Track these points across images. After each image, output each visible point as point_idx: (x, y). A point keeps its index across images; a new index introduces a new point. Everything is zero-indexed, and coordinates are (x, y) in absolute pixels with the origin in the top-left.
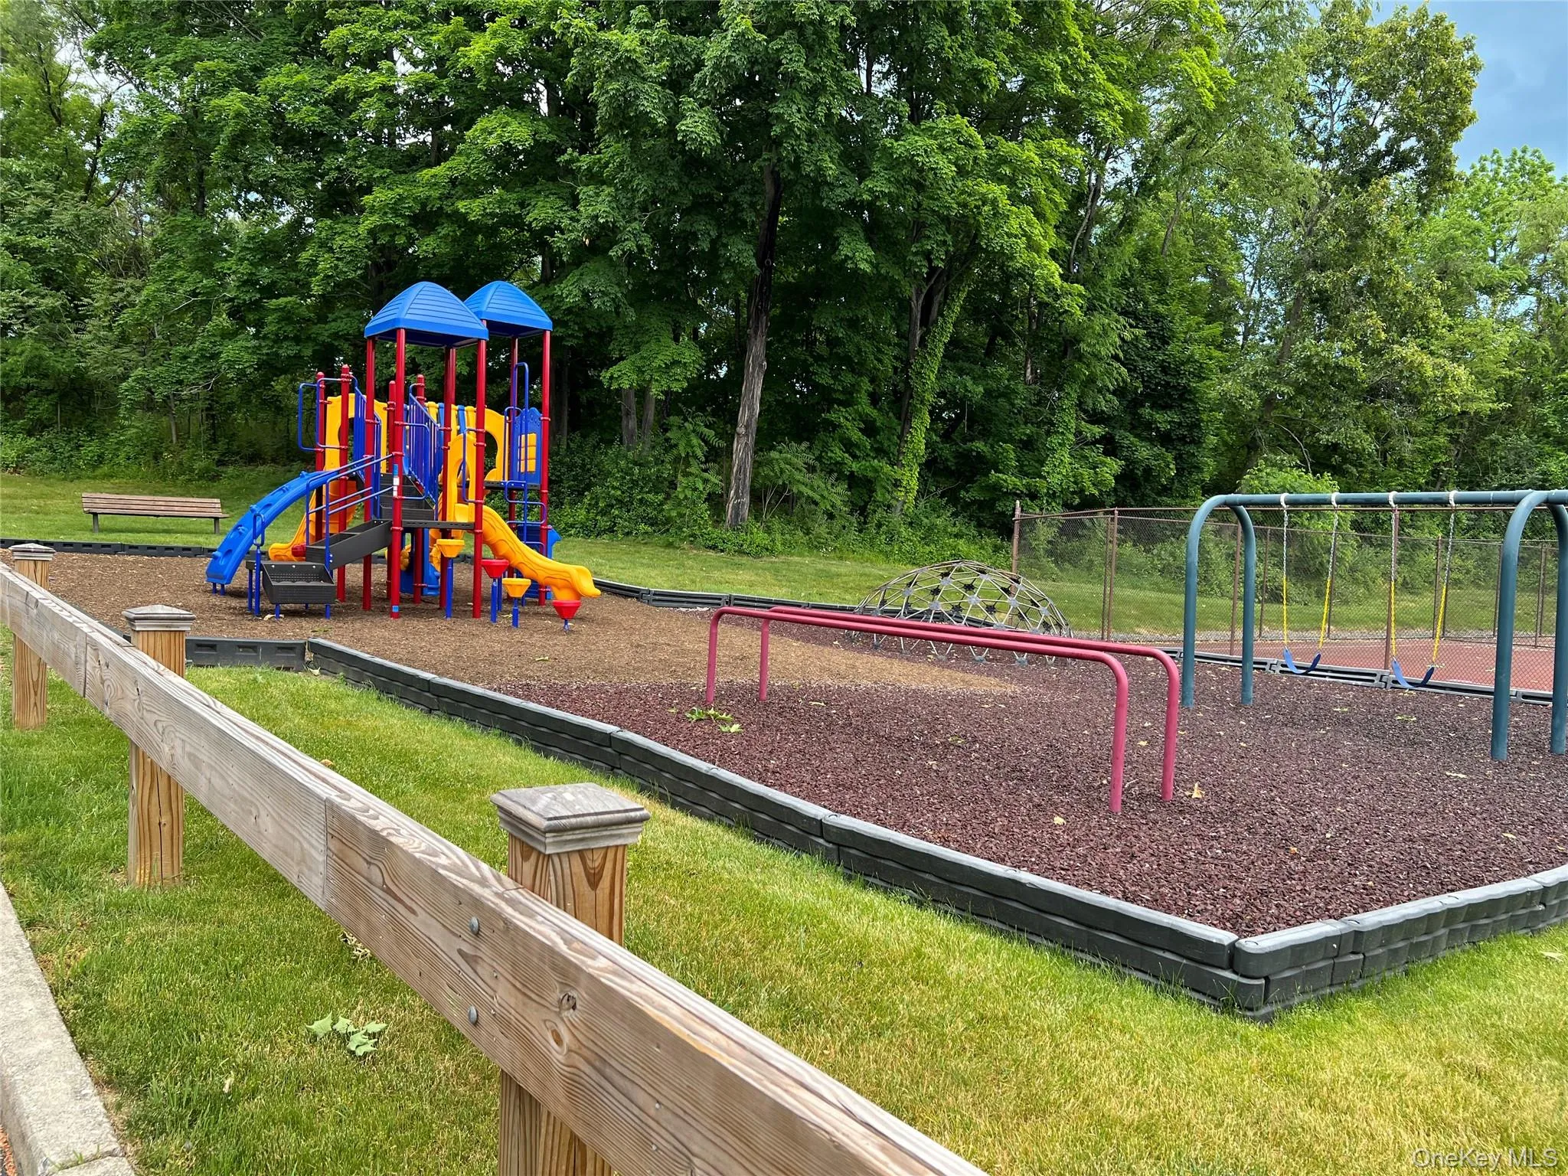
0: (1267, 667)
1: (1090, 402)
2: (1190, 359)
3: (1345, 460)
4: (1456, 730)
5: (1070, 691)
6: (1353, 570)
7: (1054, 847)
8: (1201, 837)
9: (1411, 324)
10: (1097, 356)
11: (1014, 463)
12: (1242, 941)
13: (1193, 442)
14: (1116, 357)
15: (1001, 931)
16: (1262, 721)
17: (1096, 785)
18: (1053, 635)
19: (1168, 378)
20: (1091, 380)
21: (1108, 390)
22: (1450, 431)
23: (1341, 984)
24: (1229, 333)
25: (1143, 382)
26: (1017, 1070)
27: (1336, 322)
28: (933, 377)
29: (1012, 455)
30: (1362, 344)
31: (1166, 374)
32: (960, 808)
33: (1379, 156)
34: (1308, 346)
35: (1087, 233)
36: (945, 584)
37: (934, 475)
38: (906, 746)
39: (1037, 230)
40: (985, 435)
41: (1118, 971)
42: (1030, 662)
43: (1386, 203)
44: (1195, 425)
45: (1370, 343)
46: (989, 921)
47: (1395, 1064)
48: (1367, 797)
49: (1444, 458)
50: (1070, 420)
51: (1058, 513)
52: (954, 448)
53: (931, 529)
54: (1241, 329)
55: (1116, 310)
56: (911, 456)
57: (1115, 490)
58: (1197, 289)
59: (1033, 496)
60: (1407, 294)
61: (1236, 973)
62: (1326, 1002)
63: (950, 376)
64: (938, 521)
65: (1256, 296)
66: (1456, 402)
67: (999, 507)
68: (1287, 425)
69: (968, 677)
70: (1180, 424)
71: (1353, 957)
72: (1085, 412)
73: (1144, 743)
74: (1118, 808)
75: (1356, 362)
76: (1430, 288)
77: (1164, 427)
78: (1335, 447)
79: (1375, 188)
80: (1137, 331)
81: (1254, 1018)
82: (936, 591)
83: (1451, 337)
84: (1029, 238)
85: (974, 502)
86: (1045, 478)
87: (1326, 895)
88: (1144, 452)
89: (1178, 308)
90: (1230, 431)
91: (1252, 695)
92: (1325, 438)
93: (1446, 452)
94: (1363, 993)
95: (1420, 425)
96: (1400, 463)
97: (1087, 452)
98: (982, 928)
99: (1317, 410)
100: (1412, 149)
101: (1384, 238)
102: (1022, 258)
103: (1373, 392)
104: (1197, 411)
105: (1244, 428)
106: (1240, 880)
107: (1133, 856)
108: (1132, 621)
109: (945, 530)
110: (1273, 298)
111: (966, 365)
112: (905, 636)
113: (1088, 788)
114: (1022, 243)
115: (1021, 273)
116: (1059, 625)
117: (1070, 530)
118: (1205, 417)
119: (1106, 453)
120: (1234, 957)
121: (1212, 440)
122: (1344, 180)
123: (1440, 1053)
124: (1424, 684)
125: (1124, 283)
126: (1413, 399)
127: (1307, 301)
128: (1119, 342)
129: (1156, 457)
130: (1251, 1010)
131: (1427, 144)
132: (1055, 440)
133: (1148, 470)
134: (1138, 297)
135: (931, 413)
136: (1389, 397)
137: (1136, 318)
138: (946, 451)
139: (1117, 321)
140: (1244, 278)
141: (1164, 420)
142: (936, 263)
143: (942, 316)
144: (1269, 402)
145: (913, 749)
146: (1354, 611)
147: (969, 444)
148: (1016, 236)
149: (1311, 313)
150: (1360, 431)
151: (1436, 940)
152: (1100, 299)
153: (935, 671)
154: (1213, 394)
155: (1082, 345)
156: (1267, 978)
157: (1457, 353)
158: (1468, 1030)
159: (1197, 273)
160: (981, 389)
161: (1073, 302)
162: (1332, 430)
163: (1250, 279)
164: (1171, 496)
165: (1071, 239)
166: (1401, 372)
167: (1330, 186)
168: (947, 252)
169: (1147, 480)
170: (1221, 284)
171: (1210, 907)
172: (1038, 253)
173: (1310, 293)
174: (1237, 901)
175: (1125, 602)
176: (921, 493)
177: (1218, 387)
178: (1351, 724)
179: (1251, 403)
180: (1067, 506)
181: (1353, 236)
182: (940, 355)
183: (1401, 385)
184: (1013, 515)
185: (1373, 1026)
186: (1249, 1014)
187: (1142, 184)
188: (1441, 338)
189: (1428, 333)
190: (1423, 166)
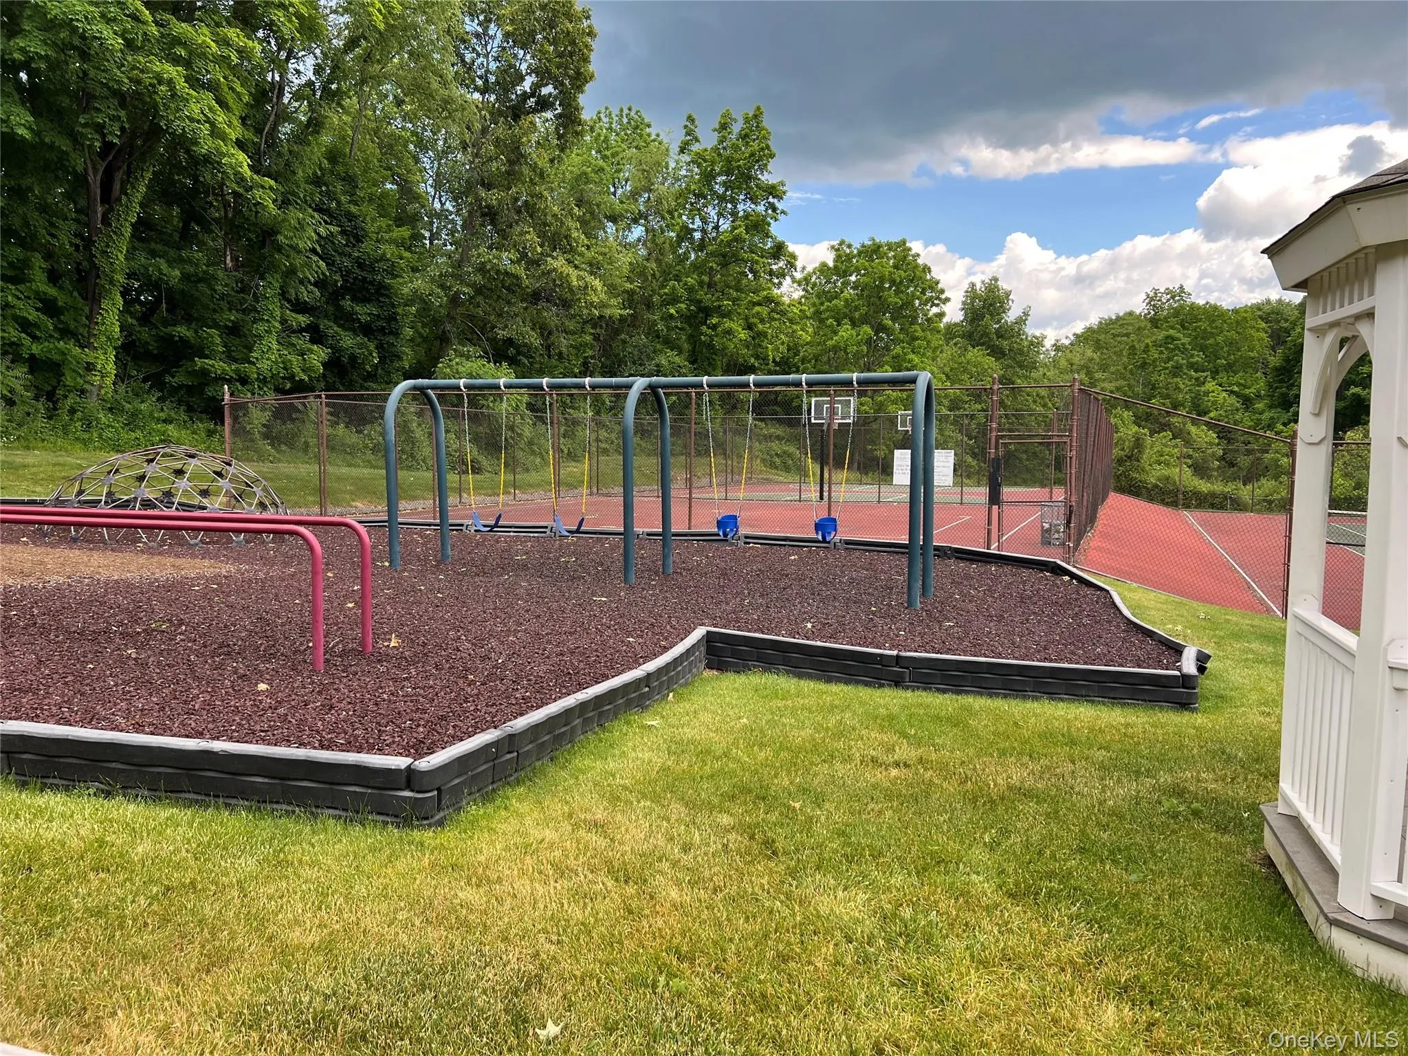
0: (464, 528)
1: (292, 291)
2: (383, 258)
3: (519, 353)
4: (602, 565)
5: (286, 564)
6: (531, 443)
7: (255, 712)
8: (395, 680)
9: (557, 241)
10: (295, 248)
11: (221, 349)
12: (417, 763)
13: (391, 333)
14: (314, 251)
15: (197, 801)
16: (459, 574)
17: (302, 648)
18: (270, 514)
19: (364, 274)
20: (292, 271)
21: (309, 281)
22: (592, 331)
23: (501, 780)
24: (417, 237)
25: (342, 276)
26: (202, 930)
27: (504, 235)
28: (121, 257)
29: (218, 340)
30: (524, 255)
31: (363, 270)
32: (158, 691)
33: (525, 96)
34: (482, 254)
35: (274, 128)
36: (150, 470)
37: (135, 358)
38: (101, 639)
39: (221, 118)
40: (188, 320)
41: (312, 813)
42: (248, 542)
43: (534, 138)
44: (392, 318)
45: (529, 254)
46: (183, 795)
47: (536, 833)
48: (534, 626)
49: (590, 353)
50: (275, 308)
51: (271, 397)
52: (154, 332)
53: (135, 415)
54: (427, 234)
55: (311, 207)
56: (104, 339)
57: (324, 375)
58: (385, 194)
59: (244, 381)
60: (555, 216)
61: (413, 791)
62: (487, 798)
63: (142, 258)
64: (143, 406)
65: (437, 205)
66: (595, 308)
67: (210, 391)
68: (471, 321)
69: (179, 562)
70: (378, 316)
71: (509, 756)
72: (289, 301)
73: (350, 605)
74: (321, 666)
75: (520, 270)
76: (571, 213)
77: (364, 318)
78: (509, 342)
79: (525, 122)
80: (332, 228)
81: (430, 826)
82: (141, 478)
83: (589, 255)
84: (212, 124)
85: (181, 387)
86: (254, 364)
87: (493, 710)
88: (348, 341)
89: (370, 210)
90: (424, 326)
91: (450, 552)
92: (502, 334)
93: (592, 347)
94: (518, 782)
95: (571, 325)
96: (560, 354)
97: (294, 340)
98: (176, 803)
99: (494, 309)
100: (550, 94)
101: (534, 167)
102: (206, 145)
103: (535, 297)
104: (393, 306)
105: (436, 322)
106: (424, 711)
107: (332, 707)
108: (348, 496)
109: (151, 415)
110: (451, 209)
111: (159, 247)
112: (108, 526)
113: (295, 653)
114: (205, 129)
115: (207, 160)
116: (274, 504)
117: (283, 414)
118: (400, 311)
119: (313, 341)
120: (410, 778)
121: (409, 332)
122: (500, 113)
123: (570, 816)
124: (578, 531)
125: (316, 181)
126: (566, 304)
127: (478, 214)
128: (315, 237)
129: (361, 346)
130: (427, 818)
131: (561, 92)
132: (261, 328)
133: (353, 358)
134: (330, 195)
135: (123, 295)
136: (548, 301)
137: (330, 216)
138: (145, 334)
139: (312, 217)
140: (426, 187)
141: (364, 312)
142: (109, 138)
143: (126, 194)
144: (454, 300)
145: (110, 640)
146: (534, 477)
147: (170, 328)
148: (198, 122)
149: (483, 225)
150: (528, 329)
151: (573, 730)
152: (294, 194)
153: (142, 559)
154: (406, 290)
155: (280, 238)
156: (439, 789)
157: (594, 268)
158: (591, 793)
159: (385, 179)
160: (178, 273)
161: (265, 195)
162: (506, 326)
163: (430, 190)
164: (376, 381)
165: (259, 131)
166: (555, 280)
167: (488, 117)
168: (122, 129)
169: (353, 367)
170: (407, 191)
171: (397, 739)
172: (223, 140)
173: (480, 207)
174: (421, 729)
175: (339, 479)
176: (120, 378)
177: (410, 285)
178: (528, 568)
179: (439, 300)
180: (278, 390)
181: (511, 162)
182: (128, 235)
183: (556, 292)
184: (223, 400)
185: (524, 807)
186: (425, 822)
187: (325, 89)
188: (582, 255)
189: (572, 250)
190: (559, 110)
